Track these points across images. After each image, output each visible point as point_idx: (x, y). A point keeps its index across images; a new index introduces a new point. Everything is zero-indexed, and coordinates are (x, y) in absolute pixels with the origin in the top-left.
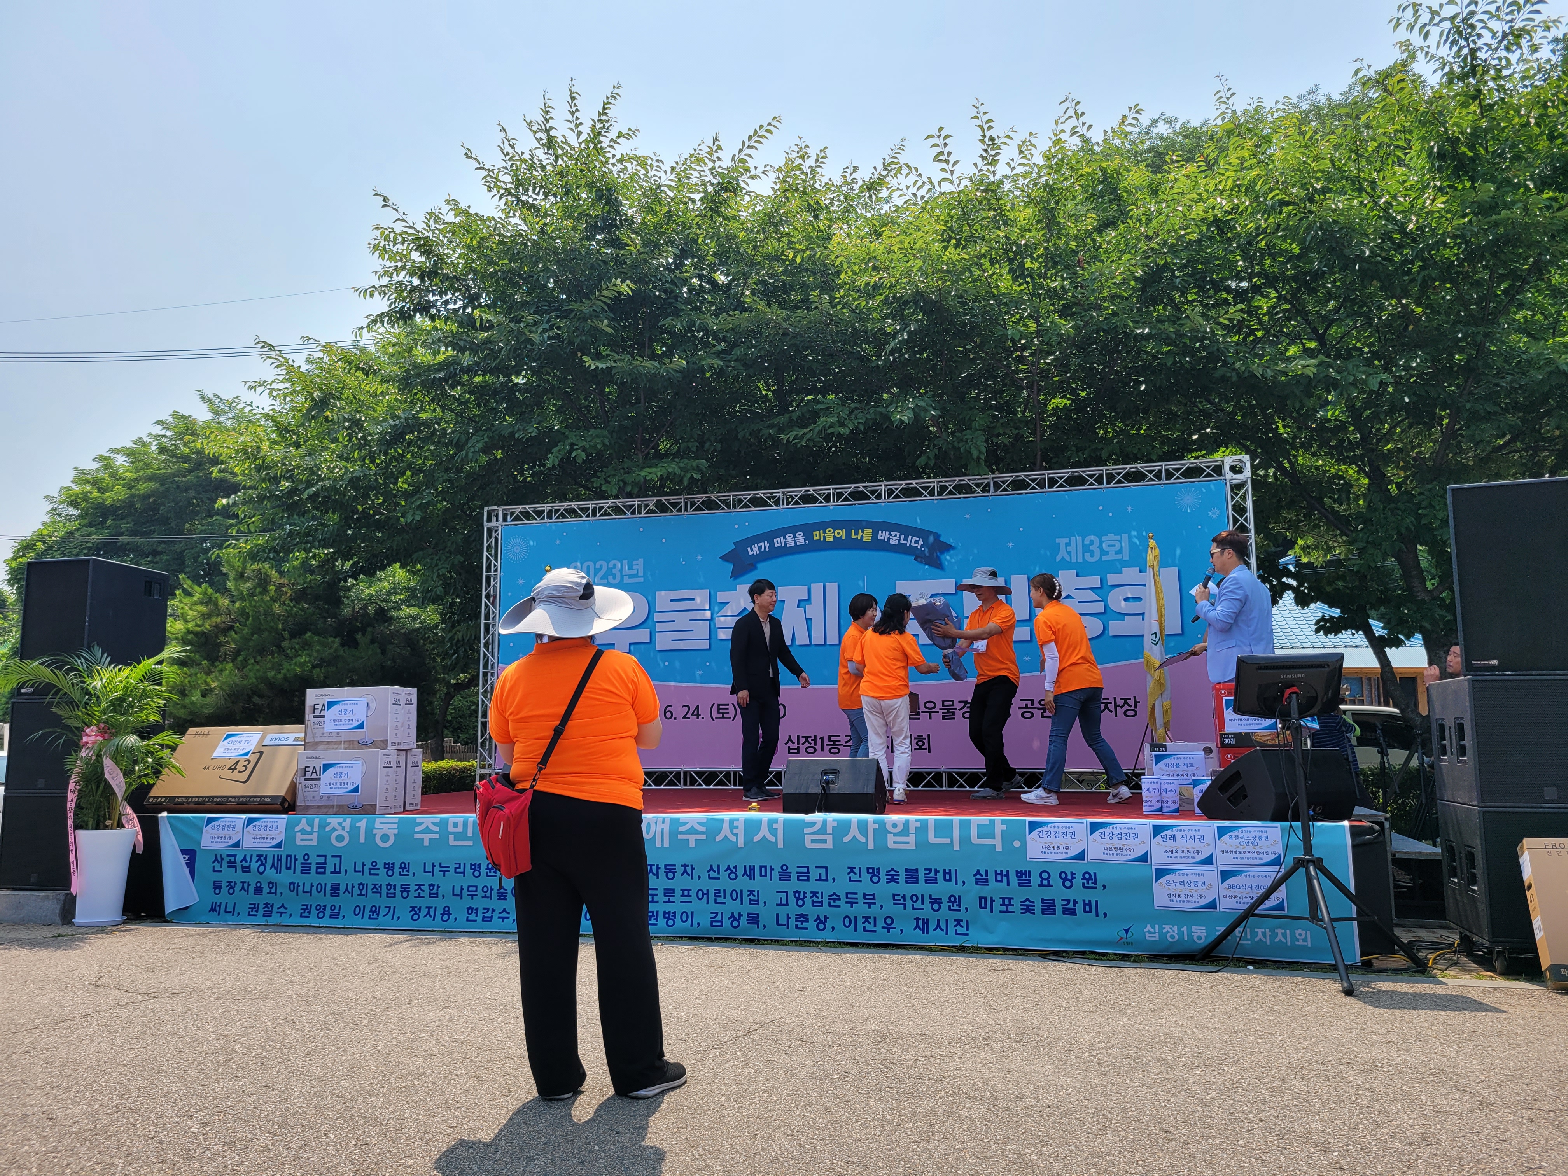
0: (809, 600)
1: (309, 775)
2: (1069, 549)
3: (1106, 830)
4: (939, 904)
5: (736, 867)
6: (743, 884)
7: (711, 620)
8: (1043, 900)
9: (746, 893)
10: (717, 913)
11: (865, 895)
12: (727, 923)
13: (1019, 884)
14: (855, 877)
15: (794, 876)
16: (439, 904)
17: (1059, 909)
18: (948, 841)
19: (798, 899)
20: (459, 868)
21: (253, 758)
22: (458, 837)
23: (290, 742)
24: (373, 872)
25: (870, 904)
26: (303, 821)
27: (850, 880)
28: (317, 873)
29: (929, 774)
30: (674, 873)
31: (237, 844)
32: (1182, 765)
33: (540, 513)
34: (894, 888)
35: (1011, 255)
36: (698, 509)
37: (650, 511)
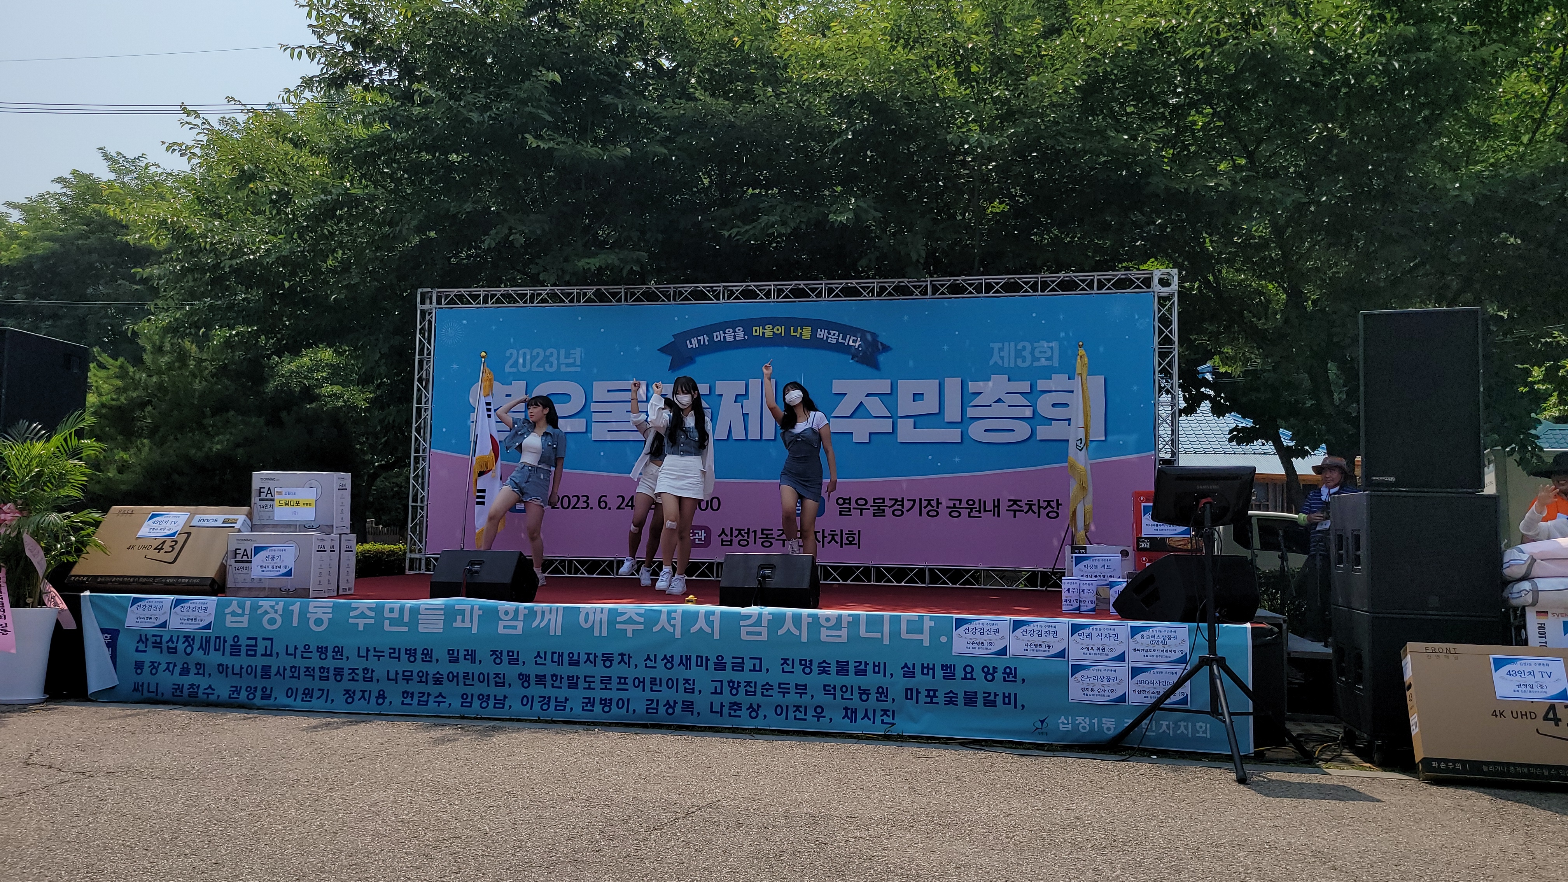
0: (746, 395)
1: (242, 558)
2: (1002, 354)
3: (1028, 628)
4: (868, 695)
5: (672, 657)
6: (680, 673)
8: (965, 692)
9: (681, 682)
10: (652, 701)
11: (797, 685)
12: (662, 710)
13: (944, 677)
14: (787, 668)
15: (729, 667)
16: (375, 688)
17: (980, 700)
18: (879, 635)
19: (732, 688)
20: (394, 654)
21: (180, 539)
22: (393, 621)
23: (219, 523)
24: (305, 655)
25: (801, 694)
26: (234, 603)
27: (783, 671)
28: (247, 655)
29: (858, 568)
30: (611, 661)
31: (164, 625)
32: (1100, 566)
33: (475, 297)
34: (825, 679)
35: (958, 58)
36: (638, 299)
37: (589, 300)
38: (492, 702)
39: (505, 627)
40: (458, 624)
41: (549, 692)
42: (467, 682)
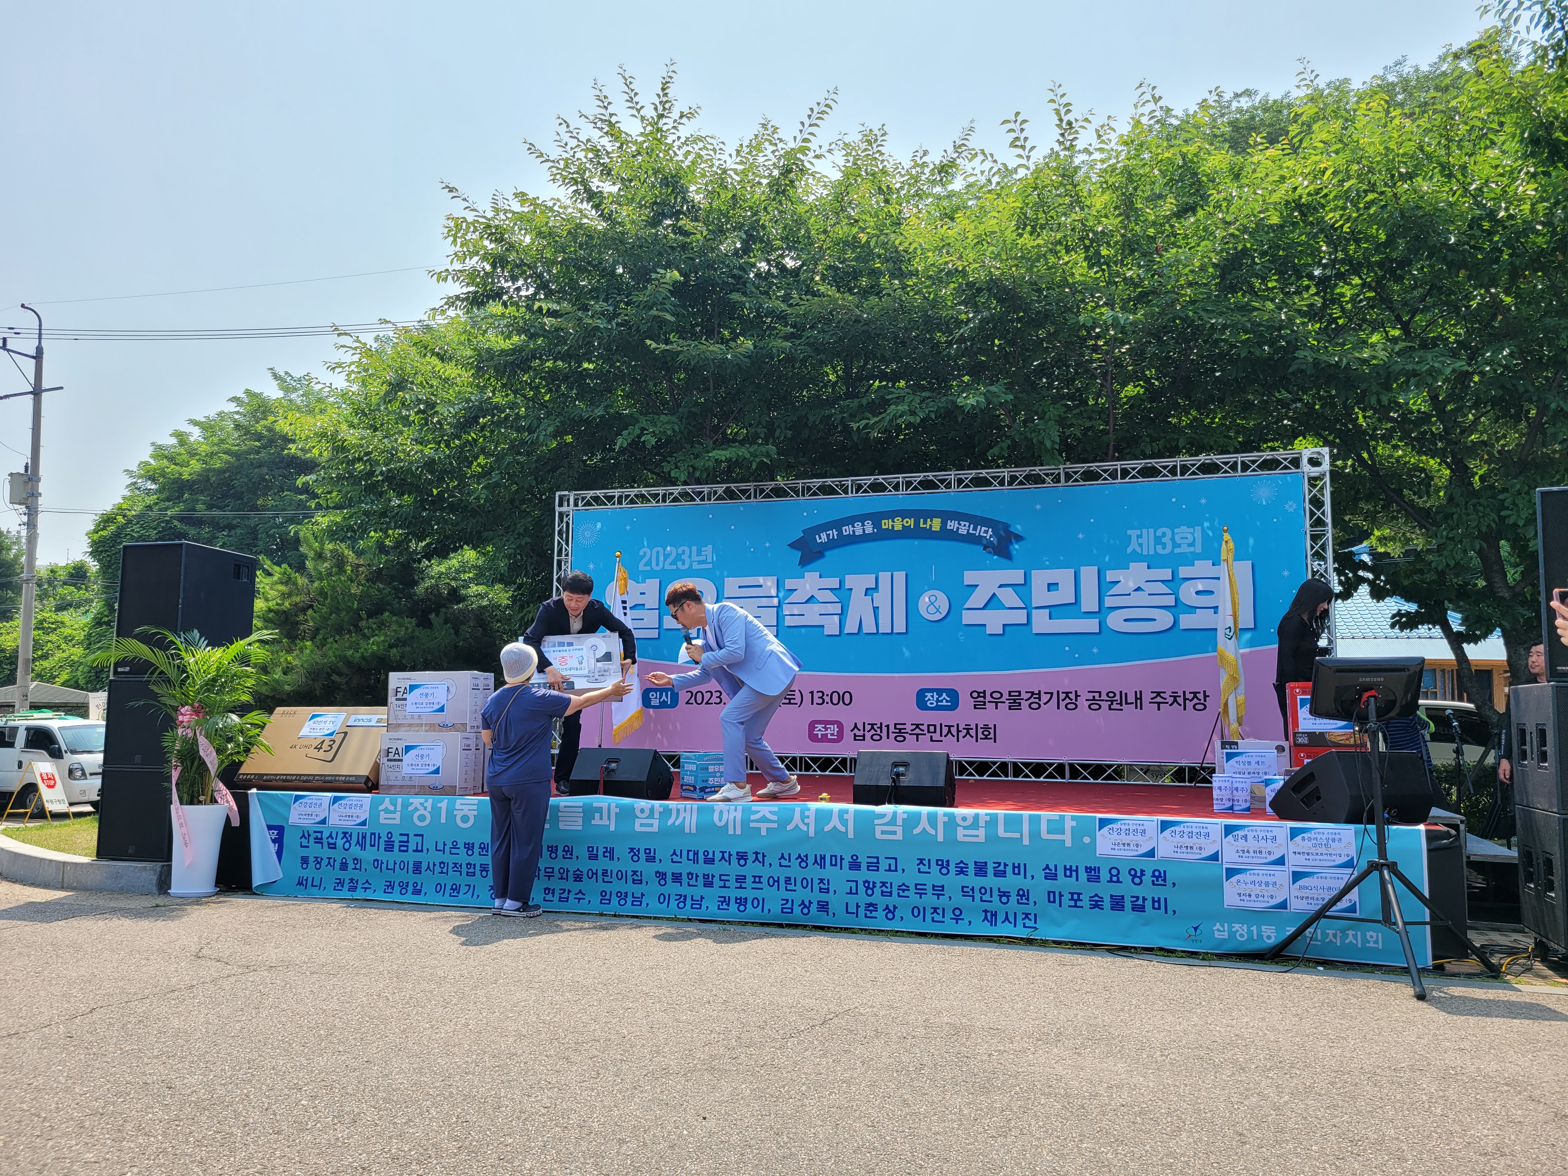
0: (876, 588)
1: (393, 756)
2: (1140, 541)
3: (1177, 829)
4: (1008, 897)
5: (806, 856)
6: (814, 872)
7: (779, 606)
8: (1112, 896)
9: (816, 882)
10: (787, 900)
11: (934, 886)
12: (797, 910)
13: (1088, 880)
14: (924, 868)
15: (864, 866)
17: (1128, 905)
18: (1018, 835)
19: (868, 888)
21: (338, 738)
23: (373, 723)
24: (453, 851)
25: (938, 895)
26: (386, 801)
27: (919, 871)
28: (400, 851)
29: (994, 763)
30: (746, 860)
31: (323, 822)
32: (1253, 763)
33: (610, 498)
34: (962, 880)
35: (1087, 242)
36: (768, 496)
37: (720, 498)
38: (630, 899)
39: (642, 825)
40: (596, 821)
41: (685, 890)
42: (606, 879)
